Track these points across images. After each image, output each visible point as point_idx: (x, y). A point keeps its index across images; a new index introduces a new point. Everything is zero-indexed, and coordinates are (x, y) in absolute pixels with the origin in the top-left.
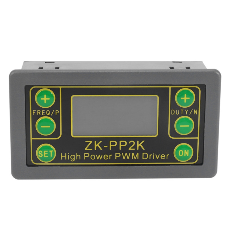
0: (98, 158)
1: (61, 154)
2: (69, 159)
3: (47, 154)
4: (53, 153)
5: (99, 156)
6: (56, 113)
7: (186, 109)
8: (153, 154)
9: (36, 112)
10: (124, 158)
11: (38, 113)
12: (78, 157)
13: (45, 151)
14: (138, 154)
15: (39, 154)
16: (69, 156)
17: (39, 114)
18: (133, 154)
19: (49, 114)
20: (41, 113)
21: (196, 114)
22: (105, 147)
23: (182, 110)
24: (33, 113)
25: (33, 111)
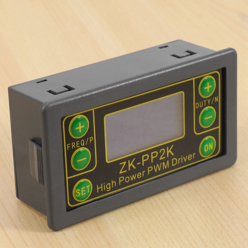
0: (132, 179)
1: (98, 186)
2: (105, 189)
3: (84, 190)
4: (90, 187)
5: (133, 176)
6: (91, 140)
8: (181, 158)
9: (71, 146)
10: (156, 171)
11: (72, 146)
12: (114, 183)
14: (168, 162)
15: (76, 193)
16: (104, 185)
17: (73, 146)
18: (164, 163)
19: (84, 145)
20: (76, 146)
21: (217, 101)
22: (138, 164)
23: (205, 101)
24: (68, 147)
25: (68, 145)
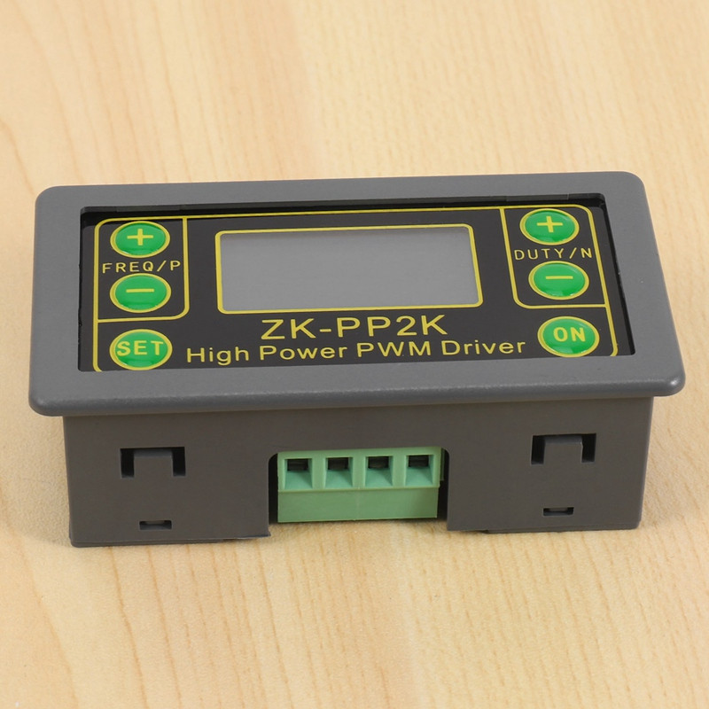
0: (304, 357)
1: (189, 350)
2: (211, 360)
3: (144, 347)
4: (163, 346)
5: (307, 351)
6: (172, 266)
7: (559, 247)
8: (474, 344)
9: (114, 267)
10: (386, 354)
11: (118, 268)
12: (242, 354)
13: (137, 343)
14: (427, 344)
16: (211, 353)
17: (120, 269)
18: (412, 344)
19: (150, 269)
20: (127, 268)
21: (590, 256)
22: (322, 331)
23: (546, 250)
24: (104, 268)
25: (104, 265)
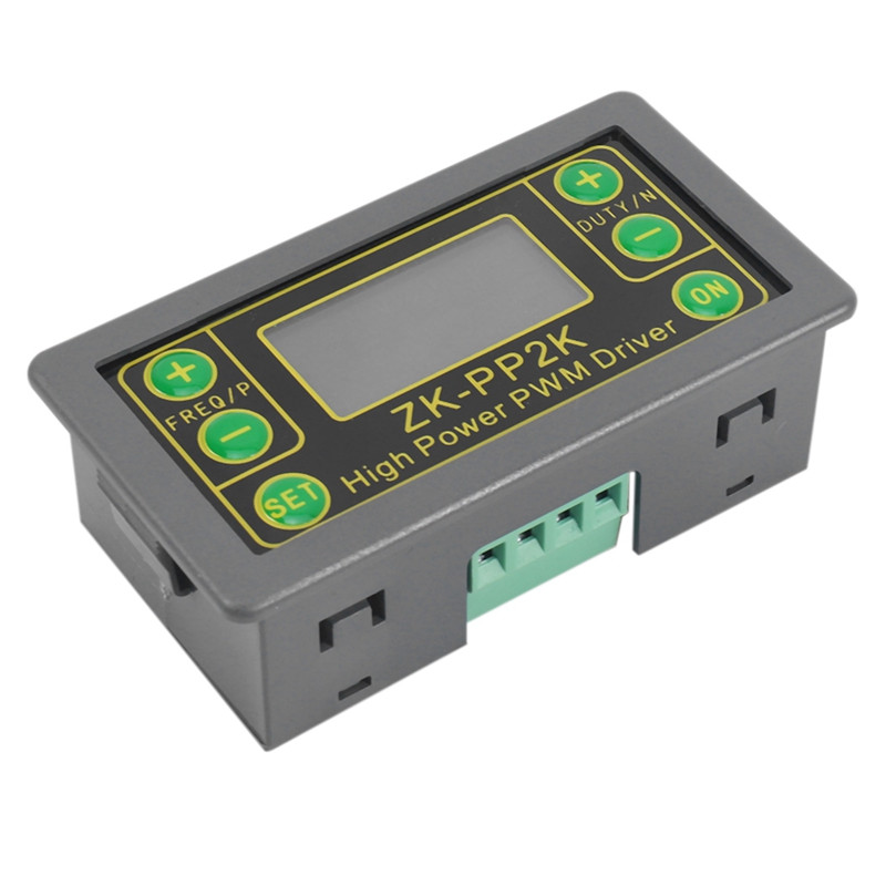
0: (467, 434)
1: (343, 479)
2: (376, 480)
3: (296, 497)
4: (313, 487)
5: (465, 425)
6: (243, 391)
7: (617, 200)
8: (623, 343)
9: (179, 419)
10: (546, 393)
11: (185, 418)
12: (402, 459)
13: (284, 495)
14: (577, 365)
15: (269, 512)
16: (369, 472)
17: (189, 419)
18: (564, 371)
19: (222, 404)
20: (195, 413)
21: (654, 198)
22: (461, 396)
23: (607, 210)
24: (171, 425)
25: (167, 421)
